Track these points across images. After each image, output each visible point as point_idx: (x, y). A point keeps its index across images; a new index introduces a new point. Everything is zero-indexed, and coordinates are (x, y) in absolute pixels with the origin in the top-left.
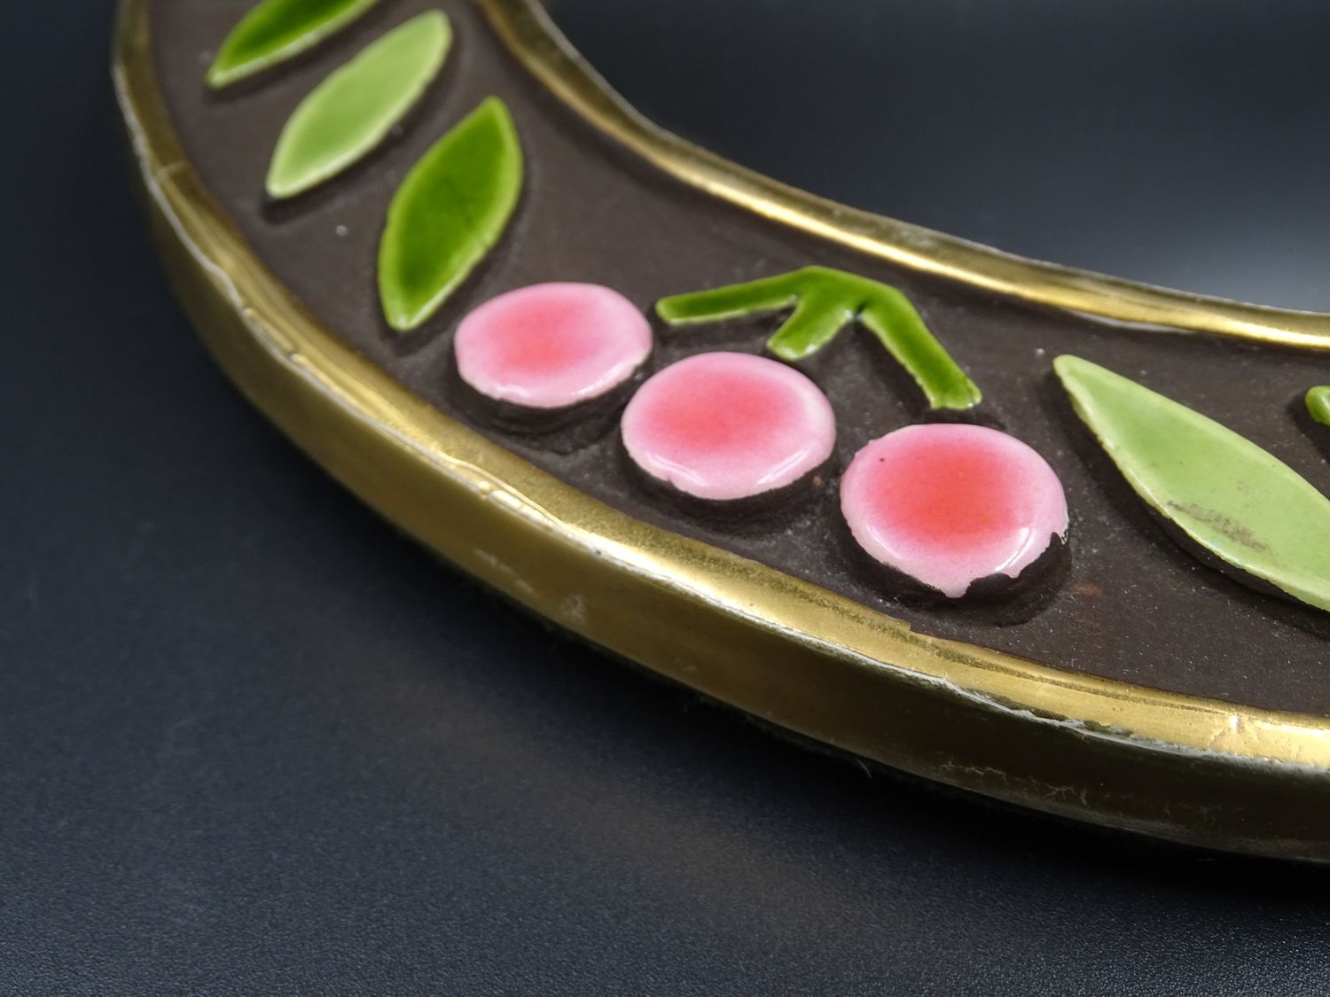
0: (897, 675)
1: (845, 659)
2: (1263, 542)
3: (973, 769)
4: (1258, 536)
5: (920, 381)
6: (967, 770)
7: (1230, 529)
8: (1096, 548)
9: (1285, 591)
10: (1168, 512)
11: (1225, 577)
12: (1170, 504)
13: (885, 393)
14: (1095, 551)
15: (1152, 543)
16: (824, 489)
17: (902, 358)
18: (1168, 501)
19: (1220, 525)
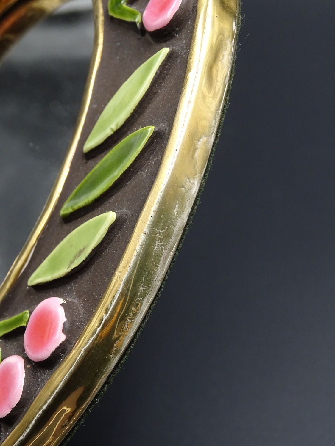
0: (78, 362)
1: (70, 375)
2: (83, 247)
3: (114, 349)
4: (82, 248)
5: (18, 327)
6: (114, 351)
7: (78, 255)
8: (74, 293)
9: (96, 246)
10: (69, 270)
11: (90, 261)
12: (68, 269)
13: (21, 338)
14: (75, 294)
15: (78, 277)
16: (32, 365)
17: (12, 329)
18: (67, 269)
19: (77, 257)
